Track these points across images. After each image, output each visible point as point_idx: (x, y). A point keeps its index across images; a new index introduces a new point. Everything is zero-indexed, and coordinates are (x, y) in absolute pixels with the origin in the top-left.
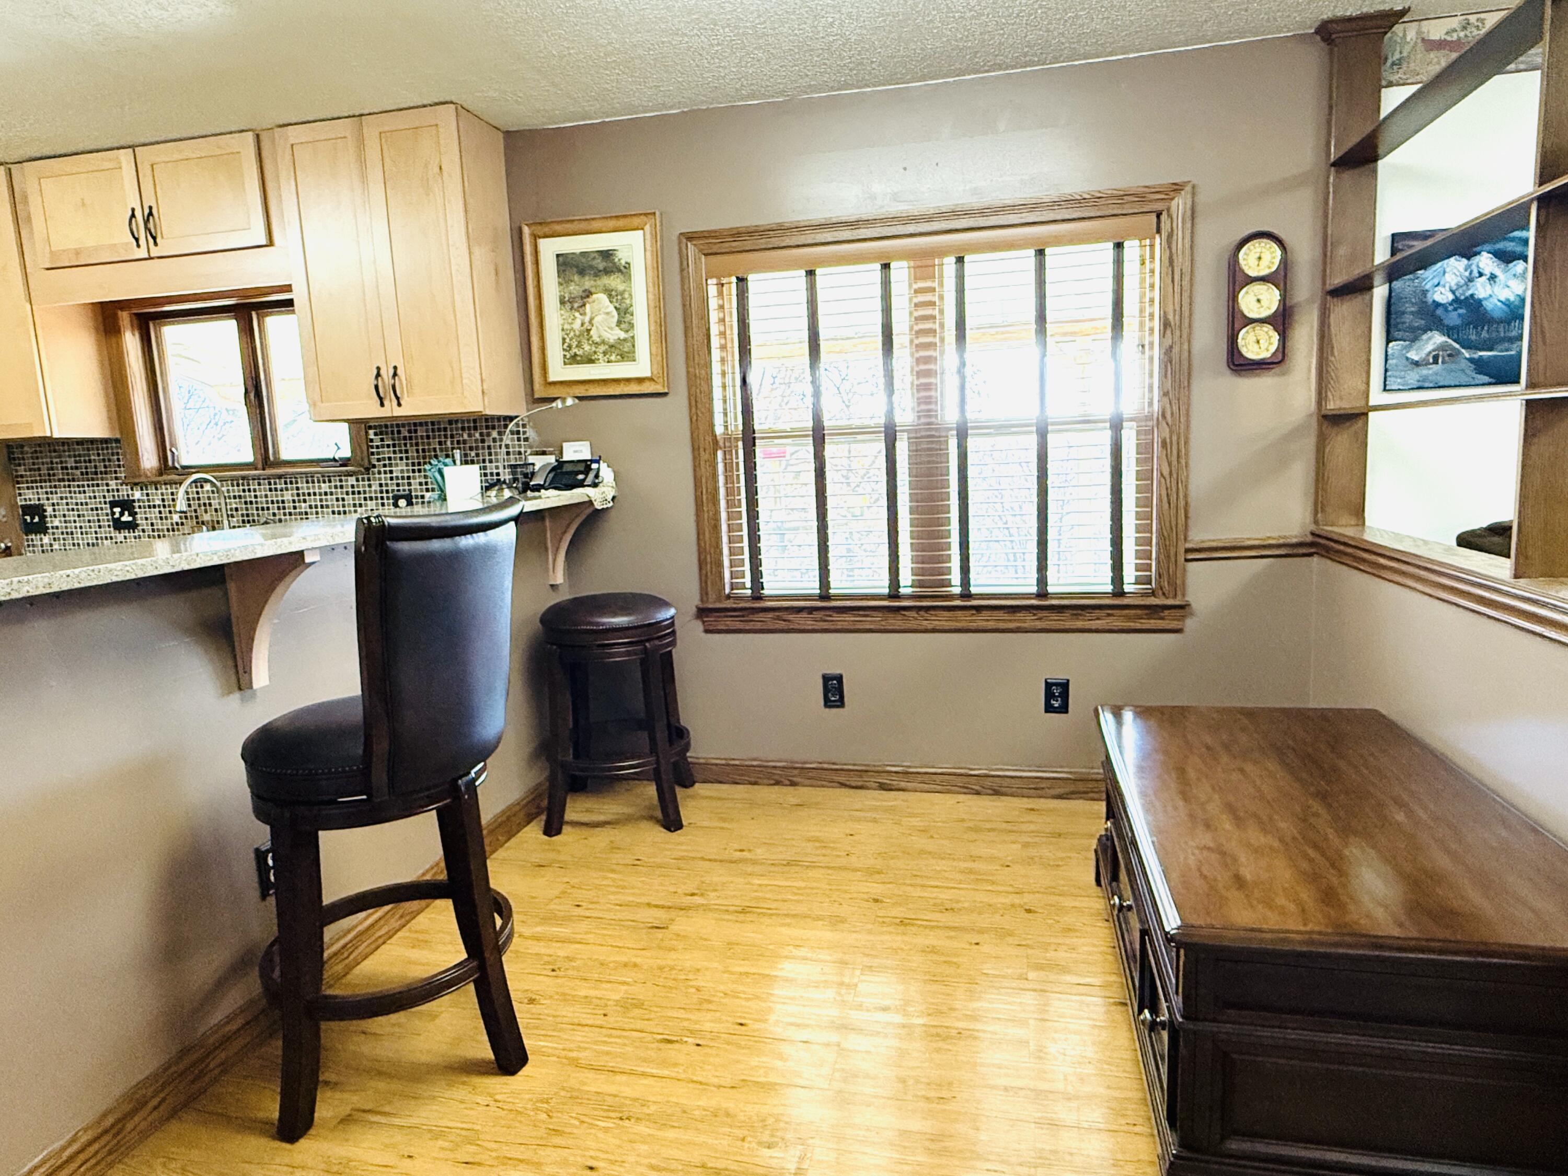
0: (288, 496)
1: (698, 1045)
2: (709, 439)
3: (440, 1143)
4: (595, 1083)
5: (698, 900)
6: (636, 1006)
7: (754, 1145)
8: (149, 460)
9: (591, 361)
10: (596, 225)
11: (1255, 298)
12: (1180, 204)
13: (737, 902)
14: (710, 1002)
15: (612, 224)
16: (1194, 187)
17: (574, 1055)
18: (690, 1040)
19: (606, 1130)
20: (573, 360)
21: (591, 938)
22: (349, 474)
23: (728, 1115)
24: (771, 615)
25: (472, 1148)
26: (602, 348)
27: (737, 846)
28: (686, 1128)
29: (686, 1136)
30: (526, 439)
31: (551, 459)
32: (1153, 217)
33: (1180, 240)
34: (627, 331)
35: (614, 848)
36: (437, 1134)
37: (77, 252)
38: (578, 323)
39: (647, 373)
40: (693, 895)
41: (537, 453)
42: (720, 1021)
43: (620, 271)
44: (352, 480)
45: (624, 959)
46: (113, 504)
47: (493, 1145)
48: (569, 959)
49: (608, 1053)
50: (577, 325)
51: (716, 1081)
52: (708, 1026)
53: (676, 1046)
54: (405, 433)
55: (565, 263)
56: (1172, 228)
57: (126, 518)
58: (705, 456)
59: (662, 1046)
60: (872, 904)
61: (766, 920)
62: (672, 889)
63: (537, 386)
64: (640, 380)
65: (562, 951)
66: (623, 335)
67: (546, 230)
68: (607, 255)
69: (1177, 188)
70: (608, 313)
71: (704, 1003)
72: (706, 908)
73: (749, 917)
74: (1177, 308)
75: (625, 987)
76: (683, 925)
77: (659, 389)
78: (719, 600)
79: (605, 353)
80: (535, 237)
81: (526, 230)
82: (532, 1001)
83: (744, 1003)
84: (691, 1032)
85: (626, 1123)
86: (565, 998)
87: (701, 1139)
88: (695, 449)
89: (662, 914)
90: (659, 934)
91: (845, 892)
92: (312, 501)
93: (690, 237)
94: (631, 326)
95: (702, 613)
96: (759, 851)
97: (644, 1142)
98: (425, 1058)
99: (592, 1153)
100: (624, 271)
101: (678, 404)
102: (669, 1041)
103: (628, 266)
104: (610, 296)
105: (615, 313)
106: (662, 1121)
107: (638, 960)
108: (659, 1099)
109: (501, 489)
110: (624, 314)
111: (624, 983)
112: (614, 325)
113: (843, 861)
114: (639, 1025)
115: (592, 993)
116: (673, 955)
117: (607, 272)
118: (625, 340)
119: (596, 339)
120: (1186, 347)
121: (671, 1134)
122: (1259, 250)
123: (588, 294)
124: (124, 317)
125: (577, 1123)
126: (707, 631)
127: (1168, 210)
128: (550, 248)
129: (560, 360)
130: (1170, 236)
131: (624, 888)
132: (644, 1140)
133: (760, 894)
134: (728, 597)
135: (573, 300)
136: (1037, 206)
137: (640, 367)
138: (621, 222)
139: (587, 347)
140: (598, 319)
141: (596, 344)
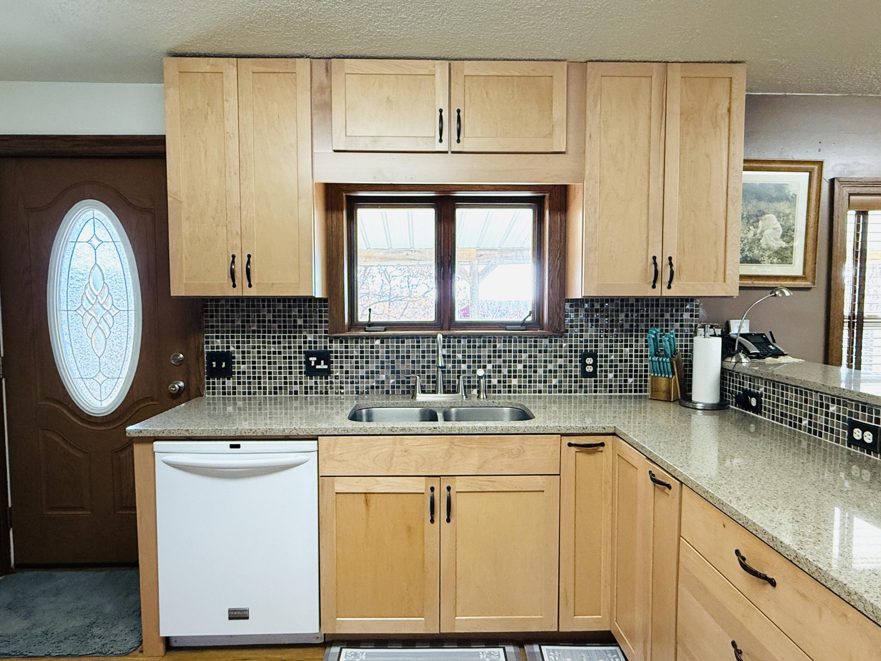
2: (840, 321)
9: (757, 262)
10: (773, 166)
15: (787, 166)
20: (745, 260)
26: (768, 253)
34: (788, 242)
39: (800, 273)
43: (788, 199)
50: (750, 235)
66: (784, 245)
68: (780, 188)
70: (775, 229)
77: (808, 285)
79: (769, 257)
94: (792, 239)
100: (791, 199)
103: (794, 197)
104: (778, 216)
105: (780, 229)
110: (787, 230)
112: (779, 237)
117: (779, 199)
118: (786, 249)
119: (763, 245)
123: (762, 213)
135: (749, 217)
137: (794, 268)
138: (794, 166)
139: (756, 252)
140: (767, 232)
141: (764, 250)
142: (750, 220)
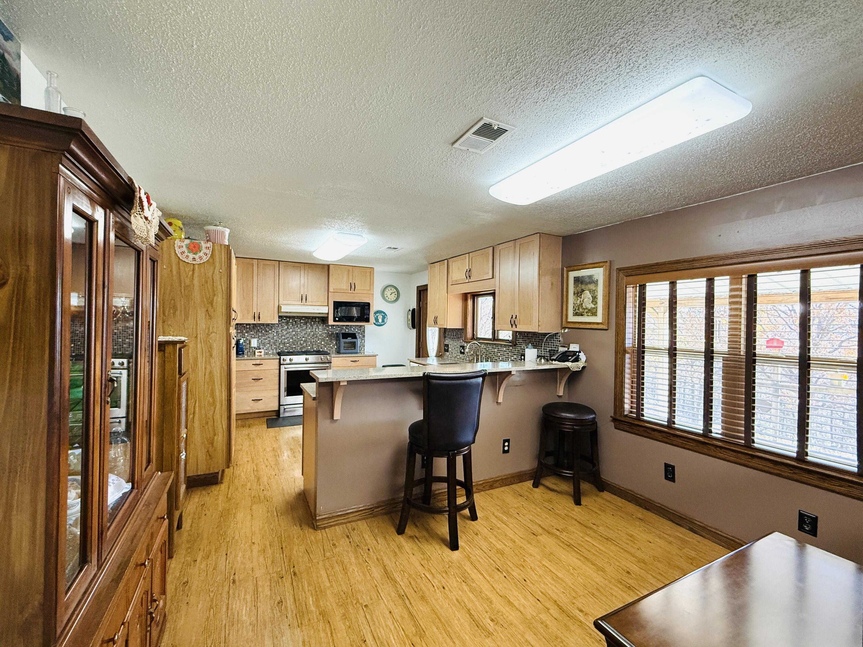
1: (505, 577)
2: (623, 348)
3: (422, 556)
4: (468, 568)
5: (558, 533)
6: (501, 554)
7: (487, 616)
8: (469, 335)
9: (582, 315)
10: (586, 266)
13: (570, 541)
14: (523, 567)
15: (594, 265)
17: (471, 556)
18: (504, 574)
19: (457, 581)
20: (576, 314)
21: (511, 526)
22: (510, 346)
23: (491, 602)
24: (642, 429)
25: (427, 563)
26: (586, 311)
27: (594, 522)
28: (476, 597)
29: (474, 599)
30: (559, 341)
31: (566, 349)
34: (595, 305)
35: (550, 501)
36: (423, 554)
37: (457, 281)
38: (579, 301)
39: (601, 321)
40: (558, 530)
41: (562, 346)
42: (519, 575)
43: (594, 283)
44: (511, 348)
45: (513, 537)
46: (461, 346)
47: (431, 565)
48: (499, 528)
49: (480, 562)
50: (578, 302)
51: (498, 591)
52: (514, 574)
53: (499, 573)
54: (526, 334)
55: (577, 280)
57: (463, 351)
58: (619, 356)
59: (496, 570)
60: (625, 573)
61: (574, 554)
62: (553, 524)
63: (564, 323)
64: (598, 324)
65: (499, 524)
66: (593, 306)
67: (572, 269)
68: (590, 277)
70: (589, 298)
71: (521, 567)
72: (557, 537)
73: (569, 549)
75: (504, 546)
76: (544, 539)
77: (605, 327)
78: (621, 416)
79: (587, 312)
80: (568, 271)
81: (565, 268)
82: (477, 534)
83: (533, 574)
84: (508, 572)
85: (463, 583)
86: (486, 539)
87: (477, 603)
88: (616, 353)
89: (540, 531)
90: (532, 536)
91: (619, 562)
92: (502, 353)
93: (619, 270)
94: (596, 303)
95: (614, 420)
96: (601, 528)
97: (462, 592)
98: (439, 533)
99: (448, 584)
100: (596, 283)
101: (612, 332)
103: (597, 281)
104: (590, 292)
105: (591, 298)
106: (472, 590)
107: (517, 540)
108: (478, 584)
109: (541, 359)
110: (594, 299)
111: (506, 545)
112: (590, 302)
113: (633, 551)
114: (496, 559)
115: (494, 542)
116: (529, 546)
117: (590, 283)
118: (594, 308)
119: (584, 307)
121: (471, 595)
123: (583, 291)
124: (469, 296)
125: (453, 573)
126: (616, 428)
128: (572, 275)
129: (572, 314)
131: (538, 515)
132: (463, 591)
133: (582, 544)
134: (626, 416)
135: (578, 293)
136: (798, 248)
137: (599, 318)
138: (596, 265)
139: (581, 310)
140: (585, 300)
141: (584, 309)
142: (578, 294)
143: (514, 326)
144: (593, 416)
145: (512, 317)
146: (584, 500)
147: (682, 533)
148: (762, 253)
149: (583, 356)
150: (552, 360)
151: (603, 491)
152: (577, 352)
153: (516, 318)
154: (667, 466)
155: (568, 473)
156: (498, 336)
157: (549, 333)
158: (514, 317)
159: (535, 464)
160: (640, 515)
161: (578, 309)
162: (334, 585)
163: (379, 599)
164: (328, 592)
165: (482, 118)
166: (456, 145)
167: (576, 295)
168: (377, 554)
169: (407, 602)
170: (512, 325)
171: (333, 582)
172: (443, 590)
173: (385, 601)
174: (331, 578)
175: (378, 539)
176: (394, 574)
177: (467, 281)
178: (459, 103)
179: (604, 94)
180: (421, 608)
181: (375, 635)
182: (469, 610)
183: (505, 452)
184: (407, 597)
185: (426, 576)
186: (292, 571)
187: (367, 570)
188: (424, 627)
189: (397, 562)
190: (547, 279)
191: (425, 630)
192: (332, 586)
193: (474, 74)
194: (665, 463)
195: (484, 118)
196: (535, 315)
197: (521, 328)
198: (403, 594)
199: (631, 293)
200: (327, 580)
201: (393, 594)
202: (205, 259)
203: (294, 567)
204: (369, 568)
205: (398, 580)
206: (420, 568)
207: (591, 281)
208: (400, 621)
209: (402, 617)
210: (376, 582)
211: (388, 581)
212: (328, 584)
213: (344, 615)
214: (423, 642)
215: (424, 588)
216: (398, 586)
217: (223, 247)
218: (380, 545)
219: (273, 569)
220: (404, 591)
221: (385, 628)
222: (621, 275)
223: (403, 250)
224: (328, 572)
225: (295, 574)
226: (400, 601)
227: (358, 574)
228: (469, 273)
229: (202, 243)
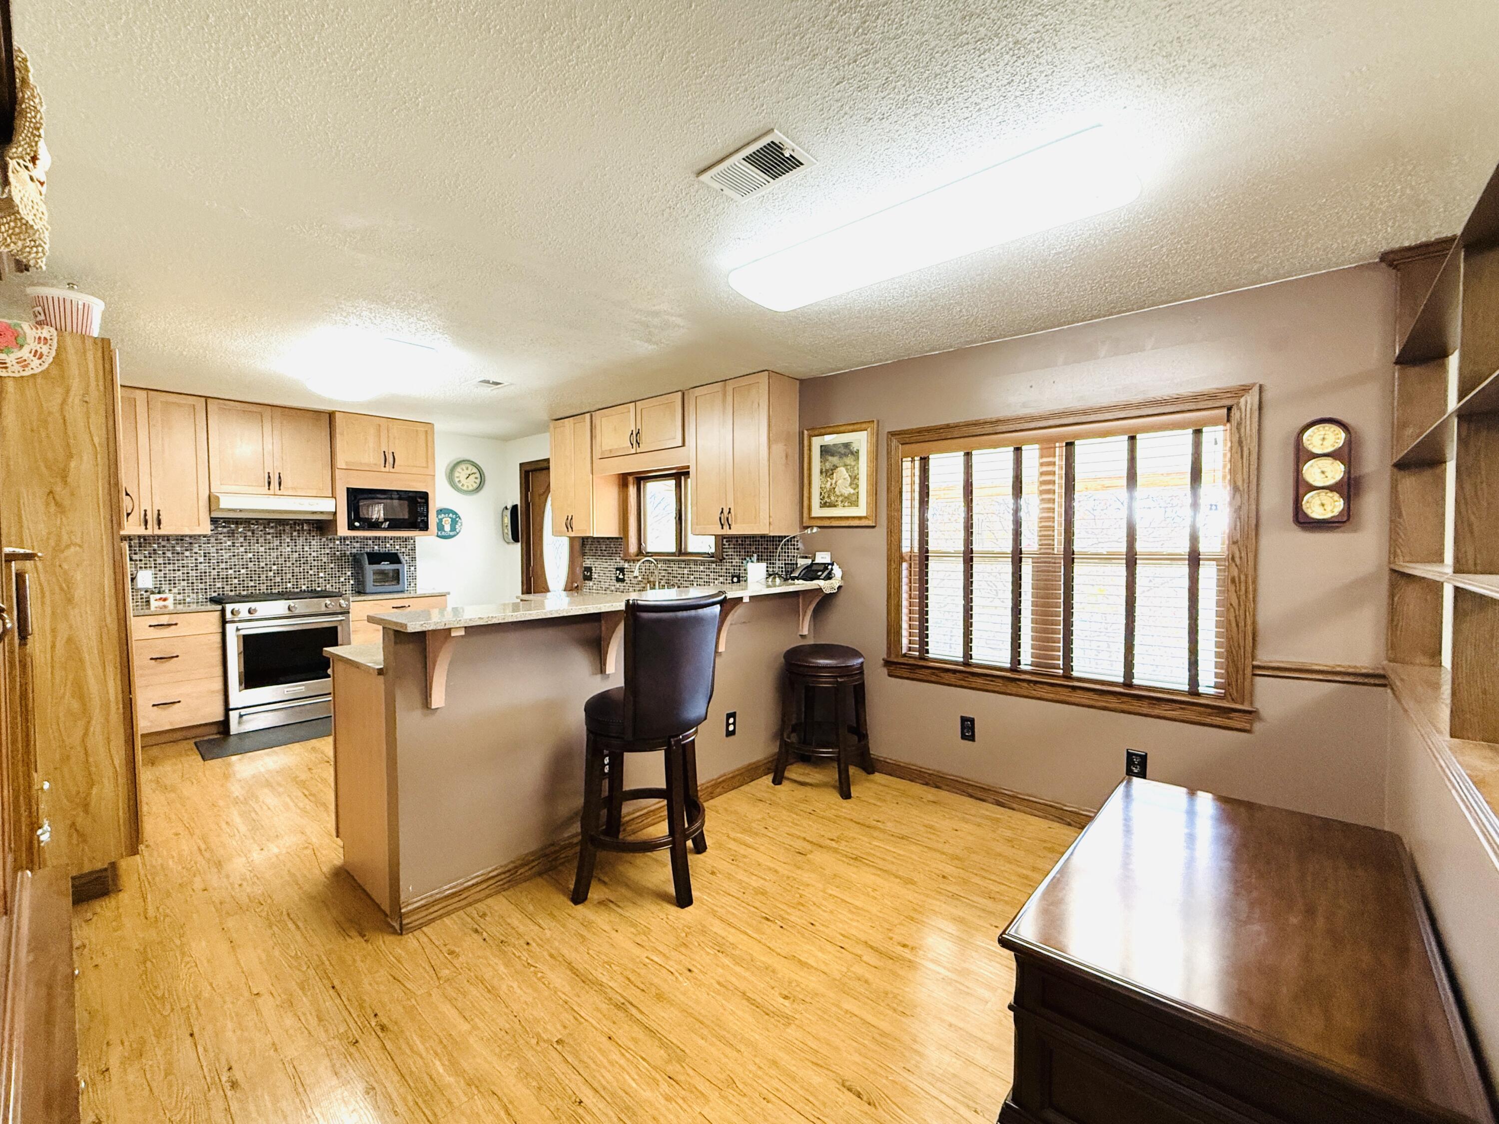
0: (686, 571)
1: (781, 927)
2: (897, 554)
3: (632, 930)
4: (717, 927)
5: (834, 844)
6: (762, 894)
7: (777, 994)
8: (633, 548)
9: (835, 506)
10: (842, 429)
11: (1319, 471)
12: (1250, 401)
13: (855, 852)
14: (803, 905)
15: (851, 427)
16: (1261, 387)
17: (715, 908)
18: (779, 923)
19: (708, 954)
20: (824, 505)
21: (762, 848)
22: (713, 562)
23: (773, 971)
24: (929, 671)
25: (645, 938)
26: (840, 499)
27: (876, 818)
28: (747, 969)
29: (747, 974)
30: (799, 549)
31: (809, 561)
32: (1225, 410)
33: (1248, 428)
34: (854, 489)
35: (805, 801)
36: (633, 925)
37: (611, 451)
38: (829, 484)
39: (864, 514)
40: (832, 840)
41: (803, 557)
42: (801, 918)
43: (853, 454)
44: (714, 565)
45: (772, 865)
46: (617, 569)
47: (654, 940)
48: (745, 856)
49: (733, 914)
51: (779, 950)
52: (793, 918)
53: (769, 923)
55: (826, 451)
56: (1241, 419)
57: (621, 577)
58: (894, 566)
59: (764, 921)
60: (940, 879)
61: (866, 868)
62: (822, 833)
63: (805, 520)
64: (860, 518)
65: (742, 850)
66: (852, 491)
67: (816, 432)
68: (847, 445)
69: (1245, 389)
70: (845, 479)
71: (800, 905)
72: (836, 851)
73: (858, 864)
74: (1246, 476)
75: (763, 881)
76: (818, 857)
77: (871, 523)
78: (897, 656)
80: (810, 436)
81: (806, 432)
82: (713, 873)
83: (821, 912)
84: (783, 918)
85: (720, 954)
86: (729, 877)
87: (753, 979)
88: (889, 561)
89: (809, 847)
90: (800, 857)
91: (928, 865)
92: (697, 575)
93: (892, 434)
95: (887, 663)
96: (889, 824)
97: (723, 968)
98: (649, 885)
99: (694, 963)
100: (856, 454)
101: (881, 532)
102: (768, 919)
103: (857, 452)
104: (847, 469)
105: (849, 479)
106: (738, 961)
107: (779, 869)
108: (745, 948)
109: (775, 578)
110: (854, 478)
111: (765, 879)
112: (848, 485)
113: (940, 846)
114: (758, 904)
115: (745, 879)
116: (799, 872)
117: (846, 455)
118: (853, 494)
120: (1254, 507)
121: (738, 969)
122: (1323, 432)
123: (835, 467)
124: (631, 479)
125: (696, 944)
126: (890, 675)
127: (1238, 404)
128: (817, 442)
129: (818, 505)
130: (1239, 424)
131: (797, 825)
132: (724, 967)
133: (872, 852)
134: (905, 655)
136: (1127, 406)
137: (861, 510)
138: (856, 427)
139: (833, 498)
140: (839, 482)
141: (838, 496)
142: (827, 473)
143: (726, 527)
144: (860, 660)
145: (722, 512)
146: (854, 791)
147: (989, 810)
148: (1085, 413)
149: (837, 571)
150: (793, 579)
151: (873, 773)
152: (829, 564)
153: (729, 512)
154: (964, 720)
155: (826, 752)
156: (686, 548)
157: (785, 537)
158: (726, 511)
159: (774, 749)
160: (931, 797)
161: (829, 497)
162: (481, 1024)
163: (581, 1023)
164: (472, 1040)
165: (773, 130)
166: (705, 177)
167: (824, 474)
168: (546, 947)
169: (634, 1011)
170: (722, 525)
171: (477, 1020)
172: (689, 973)
173: (594, 1022)
174: (467, 1015)
175: (540, 921)
176: (593, 972)
177: (633, 451)
178: (746, 90)
179: (970, 128)
180: (663, 1014)
181: (596, 1085)
182: (744, 994)
183: (730, 734)
184: (631, 1004)
185: (652, 960)
186: (373, 1024)
187: (539, 979)
188: (679, 1044)
189: (590, 952)
190: (779, 449)
191: (682, 1047)
192: (475, 1027)
193: (795, 36)
194: (962, 717)
195: (775, 131)
196: (764, 506)
197: (738, 529)
198: (623, 1001)
199: (910, 470)
200: (462, 1021)
201: (604, 1007)
202: (36, 367)
203: (376, 1015)
204: (540, 975)
205: (604, 980)
206: (637, 951)
207: (848, 450)
208: (632, 1047)
209: (635, 1040)
210: (563, 997)
211: (587, 987)
212: (466, 1027)
213: (520, 1070)
214: (686, 1067)
215: (656, 981)
216: (608, 991)
217: (89, 344)
218: (546, 931)
219: (326, 1031)
220: (622, 996)
221: (610, 1068)
222: (894, 442)
223: (513, 387)
224: (459, 1005)
225: (383, 1028)
226: (621, 1014)
227: (522, 993)
228: (636, 438)
229: (26, 326)
